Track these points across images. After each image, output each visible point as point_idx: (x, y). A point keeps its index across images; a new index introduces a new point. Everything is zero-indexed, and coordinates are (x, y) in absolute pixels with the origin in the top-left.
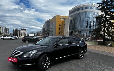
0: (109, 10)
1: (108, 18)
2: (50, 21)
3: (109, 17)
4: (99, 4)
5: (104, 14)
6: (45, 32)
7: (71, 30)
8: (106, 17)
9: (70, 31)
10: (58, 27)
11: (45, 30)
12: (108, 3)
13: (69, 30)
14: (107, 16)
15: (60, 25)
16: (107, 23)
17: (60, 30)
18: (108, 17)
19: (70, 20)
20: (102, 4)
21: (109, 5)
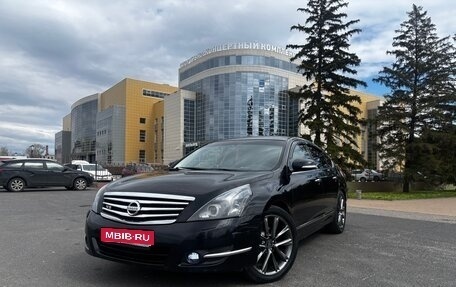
0: (330, 72)
1: (327, 100)
2: (97, 100)
3: (330, 94)
4: (296, 47)
5: (312, 85)
6: (73, 146)
7: (192, 141)
8: (321, 96)
9: (187, 146)
10: (132, 129)
11: (74, 140)
12: (326, 48)
13: (182, 141)
14: (324, 93)
15: (143, 121)
16: (325, 116)
17: (142, 139)
18: (327, 96)
19: (186, 101)
20: (305, 47)
21: (329, 54)
